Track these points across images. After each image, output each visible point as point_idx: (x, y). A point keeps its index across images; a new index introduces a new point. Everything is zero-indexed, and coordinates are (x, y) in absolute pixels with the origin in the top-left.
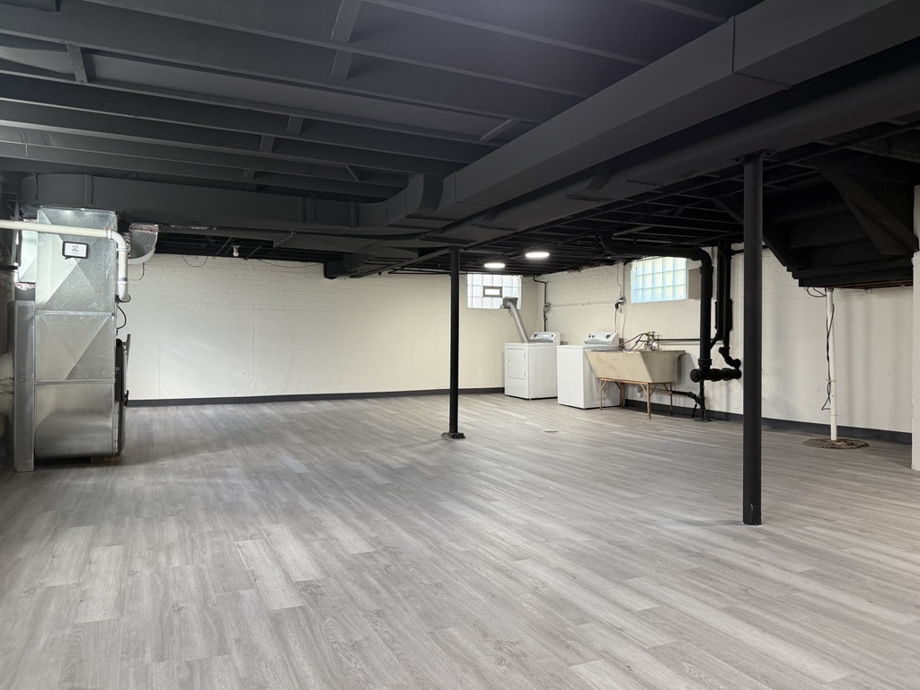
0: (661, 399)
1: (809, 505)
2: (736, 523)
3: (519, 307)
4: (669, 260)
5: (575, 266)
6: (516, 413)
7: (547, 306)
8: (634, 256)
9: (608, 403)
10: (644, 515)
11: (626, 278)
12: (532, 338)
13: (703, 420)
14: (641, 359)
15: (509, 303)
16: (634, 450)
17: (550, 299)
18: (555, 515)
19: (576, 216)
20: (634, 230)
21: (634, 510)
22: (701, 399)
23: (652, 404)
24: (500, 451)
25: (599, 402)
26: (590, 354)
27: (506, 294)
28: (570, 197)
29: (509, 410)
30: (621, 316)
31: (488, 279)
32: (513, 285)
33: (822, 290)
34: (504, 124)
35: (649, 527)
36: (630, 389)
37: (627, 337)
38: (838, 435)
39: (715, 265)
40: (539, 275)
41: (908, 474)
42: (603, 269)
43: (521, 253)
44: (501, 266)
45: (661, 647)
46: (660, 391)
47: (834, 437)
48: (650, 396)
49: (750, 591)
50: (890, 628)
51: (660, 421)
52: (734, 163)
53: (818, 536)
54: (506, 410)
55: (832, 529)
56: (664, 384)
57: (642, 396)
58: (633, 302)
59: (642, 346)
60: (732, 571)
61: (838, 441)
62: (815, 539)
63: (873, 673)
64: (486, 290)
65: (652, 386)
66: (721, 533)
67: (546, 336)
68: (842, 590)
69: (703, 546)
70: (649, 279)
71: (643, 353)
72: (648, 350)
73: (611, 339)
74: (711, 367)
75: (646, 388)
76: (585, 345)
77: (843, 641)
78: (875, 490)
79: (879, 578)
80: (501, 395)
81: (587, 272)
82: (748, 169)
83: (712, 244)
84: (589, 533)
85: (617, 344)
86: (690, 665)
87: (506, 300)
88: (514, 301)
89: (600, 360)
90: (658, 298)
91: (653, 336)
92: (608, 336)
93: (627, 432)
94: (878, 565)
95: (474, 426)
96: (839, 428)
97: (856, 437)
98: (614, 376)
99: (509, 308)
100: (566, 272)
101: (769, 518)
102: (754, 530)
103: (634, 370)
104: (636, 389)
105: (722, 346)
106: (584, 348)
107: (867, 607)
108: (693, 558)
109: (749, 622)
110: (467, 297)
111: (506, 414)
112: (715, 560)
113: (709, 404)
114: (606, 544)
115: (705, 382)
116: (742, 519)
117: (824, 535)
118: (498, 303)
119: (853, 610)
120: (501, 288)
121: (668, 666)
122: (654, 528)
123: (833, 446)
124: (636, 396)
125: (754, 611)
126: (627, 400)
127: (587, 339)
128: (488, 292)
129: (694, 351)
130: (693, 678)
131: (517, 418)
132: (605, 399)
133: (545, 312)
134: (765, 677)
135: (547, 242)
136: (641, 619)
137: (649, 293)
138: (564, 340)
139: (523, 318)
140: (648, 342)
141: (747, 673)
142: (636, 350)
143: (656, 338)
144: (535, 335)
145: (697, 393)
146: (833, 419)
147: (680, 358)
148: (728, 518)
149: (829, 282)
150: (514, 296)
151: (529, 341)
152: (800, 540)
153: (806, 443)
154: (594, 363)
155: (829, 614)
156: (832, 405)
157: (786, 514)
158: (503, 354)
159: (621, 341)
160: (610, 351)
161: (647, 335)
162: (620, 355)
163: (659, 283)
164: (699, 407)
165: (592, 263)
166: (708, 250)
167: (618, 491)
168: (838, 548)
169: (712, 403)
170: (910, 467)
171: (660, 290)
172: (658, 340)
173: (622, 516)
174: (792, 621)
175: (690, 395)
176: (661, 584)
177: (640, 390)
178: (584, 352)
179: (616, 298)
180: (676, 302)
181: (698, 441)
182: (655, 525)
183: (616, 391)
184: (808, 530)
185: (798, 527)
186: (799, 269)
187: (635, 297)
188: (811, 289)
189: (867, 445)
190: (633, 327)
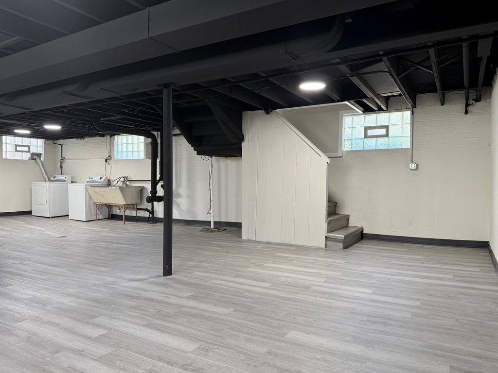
0: (131, 213)
1: (197, 262)
2: (160, 276)
3: (42, 159)
4: (135, 137)
5: (81, 135)
6: (39, 226)
7: (63, 159)
8: (116, 133)
9: (101, 217)
10: (110, 279)
11: (111, 145)
12: (52, 179)
13: (153, 223)
14: (119, 191)
15: (35, 156)
16: (111, 243)
17: (64, 155)
18: (53, 288)
19: (74, 105)
20: (113, 118)
21: (104, 278)
22: (152, 212)
23: (126, 216)
24: (22, 252)
25: (95, 217)
26: (90, 189)
27: (33, 150)
28: (65, 93)
29: (34, 225)
30: (109, 167)
31: (19, 140)
32: (38, 145)
33: (207, 157)
34: (12, 40)
35: (112, 286)
36: (114, 208)
37: (112, 179)
38: (214, 226)
39: (159, 142)
40: (57, 140)
41: (239, 241)
42: (98, 139)
43: (42, 125)
44: (28, 132)
45: (105, 356)
46: (130, 209)
47: (212, 227)
48: (124, 211)
49: (160, 312)
50: (221, 317)
51: (130, 225)
52: (158, 88)
53: (197, 277)
54: (32, 225)
55: (205, 272)
56: (133, 205)
57: (120, 212)
58: (116, 159)
59: (120, 184)
60: (153, 303)
61: (214, 228)
62: (197, 278)
63: (210, 341)
64: (18, 147)
65: (126, 206)
66: (150, 283)
67: (62, 177)
68: (204, 302)
69: (140, 292)
70: (125, 147)
71: (120, 187)
72: (124, 186)
73: (102, 180)
74: (157, 195)
75: (122, 208)
76: (86, 183)
77: (200, 328)
78: (226, 250)
79: (221, 293)
80: (29, 216)
81: (88, 140)
82: (165, 91)
83: (157, 130)
84: (74, 296)
85: (106, 182)
86: (120, 362)
87: (33, 154)
88: (39, 155)
89: (96, 192)
90: (130, 157)
91: (127, 178)
92: (101, 178)
93: (110, 233)
94: (222, 286)
95: (6, 237)
96: (215, 222)
97: (222, 226)
98: (104, 201)
99: (35, 159)
100: (75, 139)
101: (176, 271)
102: (168, 279)
103: (116, 198)
104: (117, 208)
105: (163, 184)
106: (86, 185)
107: (213, 309)
108: (133, 300)
109: (157, 329)
110: (2, 151)
111: (31, 228)
112: (145, 299)
113: (156, 214)
114: (83, 301)
115: (154, 202)
116: (162, 274)
117: (200, 276)
118: (27, 156)
119: (207, 311)
120: (29, 147)
121: (107, 365)
122: (115, 286)
123: (212, 231)
124: (116, 212)
125: (161, 322)
126: (112, 215)
127: (88, 180)
128: (19, 148)
129: (148, 186)
130: (120, 369)
131: (39, 230)
132: (99, 215)
133: (61, 163)
134: (160, 357)
135: (58, 120)
136: (96, 341)
137: (124, 154)
138: (74, 180)
139: (45, 166)
140: (124, 181)
141: (150, 358)
142: (118, 186)
143: (129, 179)
144: (54, 177)
145: (150, 209)
146: (212, 218)
147: (142, 190)
148: (156, 274)
149: (211, 153)
150: (39, 152)
151: (50, 181)
152: (189, 280)
153: (200, 231)
154: (92, 194)
155: (196, 316)
156: (211, 212)
157: (185, 267)
158: (31, 189)
159: (109, 181)
160: (102, 187)
161: (124, 177)
162: (107, 189)
163: (130, 149)
164: (151, 216)
165: (91, 135)
166: (155, 133)
167: (98, 268)
168: (206, 281)
169: (158, 214)
170: (241, 238)
171: (131, 153)
172: (130, 180)
173: (97, 282)
174: (178, 324)
175: (146, 210)
176: (112, 318)
177: (120, 209)
178: (86, 188)
179: (106, 156)
180: (139, 160)
181: (149, 234)
182: (116, 284)
183: (106, 210)
184: (194, 275)
185: (190, 273)
186: (197, 146)
187: (117, 156)
188: (202, 156)
189: (226, 229)
190: (116, 173)
